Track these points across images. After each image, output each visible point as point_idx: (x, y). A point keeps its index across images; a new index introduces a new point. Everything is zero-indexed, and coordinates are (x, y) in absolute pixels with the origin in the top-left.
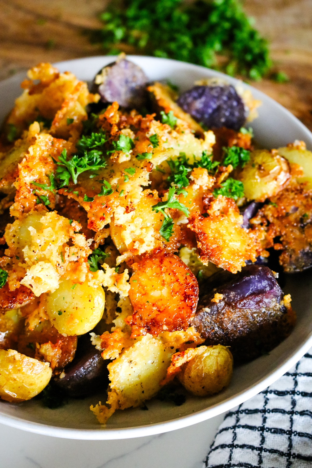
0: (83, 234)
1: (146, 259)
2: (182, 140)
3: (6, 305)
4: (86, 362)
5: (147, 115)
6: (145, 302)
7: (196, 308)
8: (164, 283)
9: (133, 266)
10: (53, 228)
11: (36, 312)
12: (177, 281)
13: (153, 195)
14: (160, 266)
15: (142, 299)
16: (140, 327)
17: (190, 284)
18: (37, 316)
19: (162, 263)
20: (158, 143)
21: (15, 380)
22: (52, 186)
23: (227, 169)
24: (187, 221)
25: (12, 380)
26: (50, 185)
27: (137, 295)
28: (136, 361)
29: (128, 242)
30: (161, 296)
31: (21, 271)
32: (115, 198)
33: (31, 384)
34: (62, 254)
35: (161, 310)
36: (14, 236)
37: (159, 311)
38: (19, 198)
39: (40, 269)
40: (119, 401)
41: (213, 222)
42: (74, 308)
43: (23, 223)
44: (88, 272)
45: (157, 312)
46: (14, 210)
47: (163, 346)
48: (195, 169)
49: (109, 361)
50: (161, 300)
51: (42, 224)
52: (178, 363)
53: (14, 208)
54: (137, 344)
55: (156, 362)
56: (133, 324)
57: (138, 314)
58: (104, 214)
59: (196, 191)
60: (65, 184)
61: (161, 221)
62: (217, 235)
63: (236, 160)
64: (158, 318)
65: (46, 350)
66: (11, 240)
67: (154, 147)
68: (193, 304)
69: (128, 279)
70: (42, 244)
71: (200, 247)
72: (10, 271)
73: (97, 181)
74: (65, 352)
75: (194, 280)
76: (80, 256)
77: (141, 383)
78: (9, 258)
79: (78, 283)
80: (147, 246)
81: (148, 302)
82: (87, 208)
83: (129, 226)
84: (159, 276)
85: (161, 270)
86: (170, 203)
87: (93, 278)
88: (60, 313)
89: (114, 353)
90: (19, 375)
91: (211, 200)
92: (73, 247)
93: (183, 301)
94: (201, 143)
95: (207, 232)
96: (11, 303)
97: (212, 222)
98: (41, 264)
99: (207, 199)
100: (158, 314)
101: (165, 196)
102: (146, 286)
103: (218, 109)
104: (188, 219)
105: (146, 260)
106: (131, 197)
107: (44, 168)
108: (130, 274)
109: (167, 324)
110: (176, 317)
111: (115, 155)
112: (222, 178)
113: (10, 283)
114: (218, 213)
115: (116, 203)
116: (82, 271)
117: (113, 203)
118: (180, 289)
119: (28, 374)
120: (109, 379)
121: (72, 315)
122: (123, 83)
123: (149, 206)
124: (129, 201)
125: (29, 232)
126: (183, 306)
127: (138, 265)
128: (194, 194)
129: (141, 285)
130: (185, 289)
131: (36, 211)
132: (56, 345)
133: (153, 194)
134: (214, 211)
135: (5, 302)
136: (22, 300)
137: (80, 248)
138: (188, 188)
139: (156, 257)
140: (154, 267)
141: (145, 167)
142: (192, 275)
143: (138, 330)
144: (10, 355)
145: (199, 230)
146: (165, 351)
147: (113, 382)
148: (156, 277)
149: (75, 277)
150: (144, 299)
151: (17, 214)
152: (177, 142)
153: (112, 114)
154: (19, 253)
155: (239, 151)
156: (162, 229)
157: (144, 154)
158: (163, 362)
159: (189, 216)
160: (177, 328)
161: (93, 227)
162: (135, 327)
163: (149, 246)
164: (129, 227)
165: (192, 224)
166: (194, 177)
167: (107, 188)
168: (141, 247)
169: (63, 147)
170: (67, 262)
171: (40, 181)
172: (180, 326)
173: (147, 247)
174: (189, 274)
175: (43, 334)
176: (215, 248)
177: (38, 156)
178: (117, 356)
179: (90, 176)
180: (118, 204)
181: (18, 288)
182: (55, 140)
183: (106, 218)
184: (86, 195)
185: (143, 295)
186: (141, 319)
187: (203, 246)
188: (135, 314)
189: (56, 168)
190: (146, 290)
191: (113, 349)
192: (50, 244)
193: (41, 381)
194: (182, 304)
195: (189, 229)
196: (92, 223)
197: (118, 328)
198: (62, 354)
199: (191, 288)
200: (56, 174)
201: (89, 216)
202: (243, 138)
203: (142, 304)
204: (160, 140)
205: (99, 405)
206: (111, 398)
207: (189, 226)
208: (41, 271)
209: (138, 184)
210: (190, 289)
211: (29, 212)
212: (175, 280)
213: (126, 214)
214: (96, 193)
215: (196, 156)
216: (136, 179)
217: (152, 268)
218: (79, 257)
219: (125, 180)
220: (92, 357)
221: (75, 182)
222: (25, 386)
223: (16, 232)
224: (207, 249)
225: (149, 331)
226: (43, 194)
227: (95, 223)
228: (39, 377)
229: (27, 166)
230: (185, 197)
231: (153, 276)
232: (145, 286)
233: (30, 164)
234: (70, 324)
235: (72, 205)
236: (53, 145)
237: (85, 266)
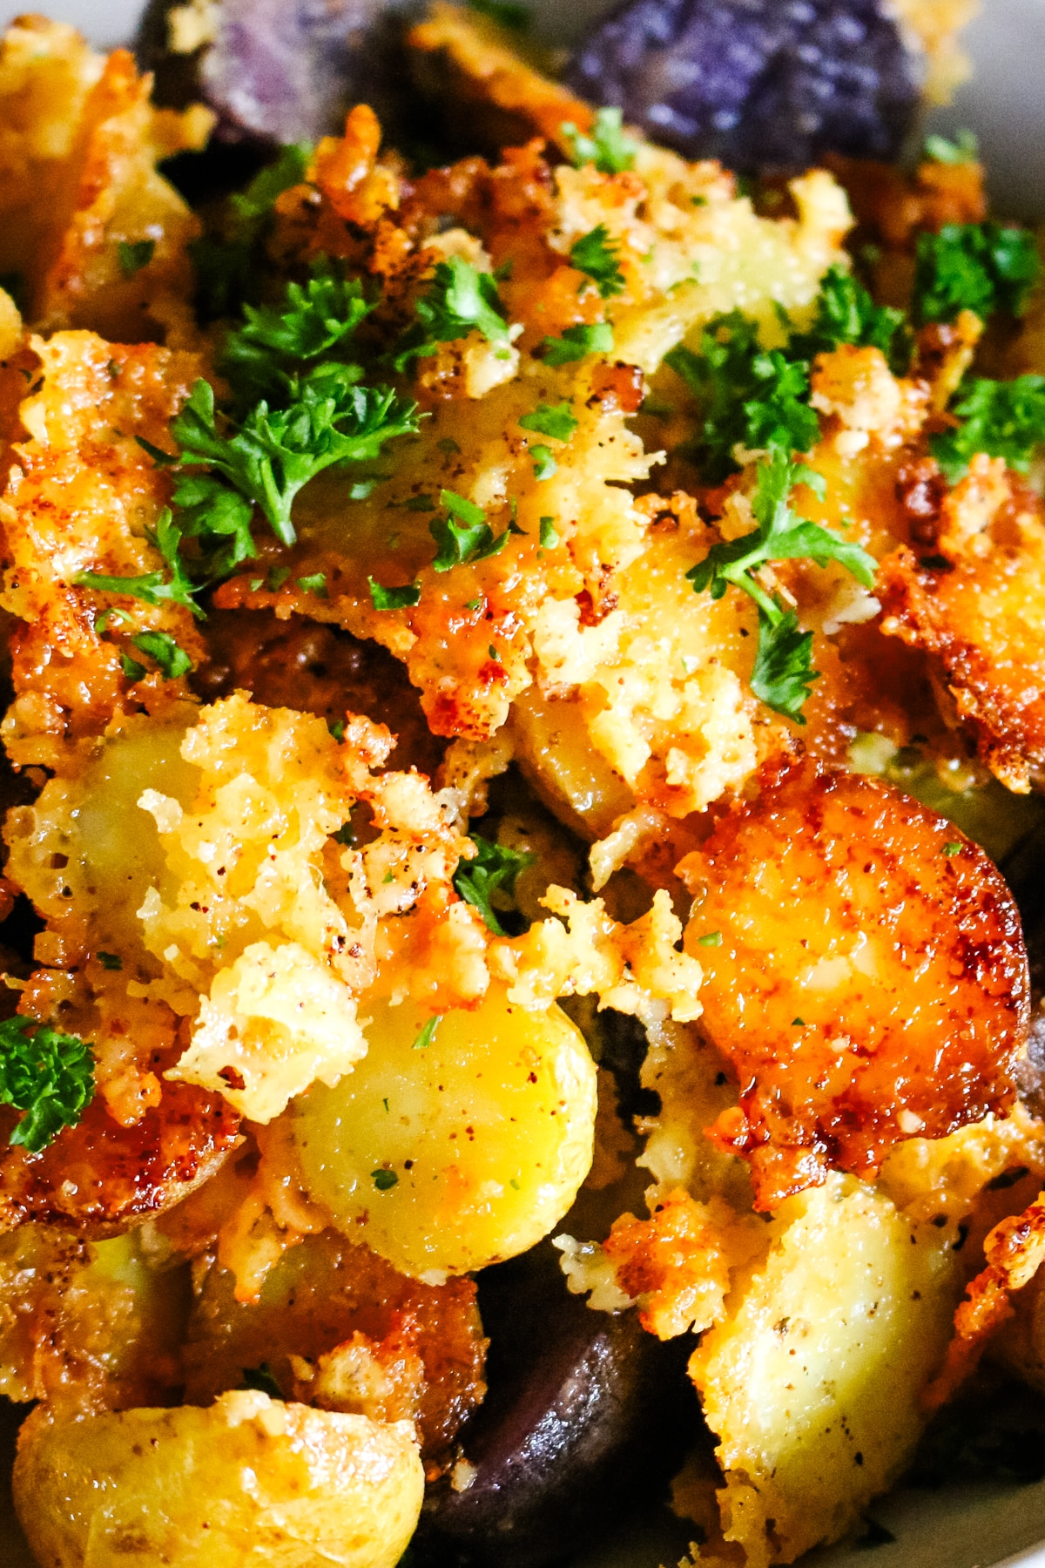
0: (414, 768)
1: (738, 822)
2: (707, 238)
3: (121, 1198)
4: (559, 1385)
5: (508, 152)
6: (787, 1027)
7: (1027, 998)
8: (851, 916)
9: (686, 872)
10: (259, 774)
11: (251, 1210)
12: (911, 891)
13: (676, 518)
14: (811, 840)
15: (765, 1019)
16: (791, 1149)
17: (974, 894)
18: (268, 1222)
19: (817, 827)
20: (620, 271)
21: (279, 1536)
22: (177, 578)
23: (958, 334)
24: (874, 607)
25: (264, 1541)
26: (168, 578)
27: (741, 1000)
28: (802, 1316)
29: (632, 763)
30: (851, 981)
31: (146, 1021)
32: (522, 564)
33: (357, 1542)
34: (337, 887)
35: (871, 1045)
36: (60, 861)
37: (862, 1052)
38: (39, 670)
39: (265, 980)
40: (770, 1524)
41: (983, 590)
42: (453, 1136)
43: (87, 785)
44: (489, 943)
45: (855, 1058)
46: (23, 734)
47: (902, 1219)
48: (823, 359)
49: (689, 1342)
50: (859, 997)
51: (196, 771)
52: (1023, 1264)
53: (20, 724)
54: (793, 1236)
55: (887, 1306)
56: (755, 1142)
57: (767, 1093)
58: (492, 652)
59: (853, 462)
60: (243, 550)
61: (744, 633)
62: (1021, 645)
63: (979, 285)
64: (866, 1085)
65: (350, 1378)
66: (49, 883)
67: (606, 291)
68: (1011, 981)
69: (677, 937)
70: (230, 862)
71: (973, 709)
72: (94, 1035)
73: (391, 505)
74: (439, 1368)
75: (986, 873)
76: (425, 880)
77: (844, 1419)
78: (70, 976)
79: (454, 1005)
80: (724, 759)
81: (798, 1022)
82: (400, 641)
83: (621, 681)
84: (821, 888)
85: (822, 856)
86: (775, 537)
87: (521, 964)
88: (385, 1180)
89: (700, 1297)
90: (299, 1506)
91: (937, 491)
92: (377, 843)
93: (959, 978)
94: (793, 238)
95: (975, 641)
96: (142, 1186)
97: (977, 588)
98: (260, 958)
99: (922, 489)
100: (863, 1069)
101: (731, 515)
102: (773, 951)
103: (779, 70)
104: (871, 595)
105: (737, 830)
106: (596, 542)
107: (118, 495)
108: (681, 909)
109: (916, 1105)
110: (952, 1062)
111: (440, 365)
112: (952, 376)
113: (113, 1091)
114: (982, 546)
115: (530, 588)
116: (457, 943)
117: (519, 588)
118: (935, 927)
119: (339, 1489)
120: (706, 1426)
121: (454, 1169)
122: (292, 29)
123: (675, 574)
124: (596, 562)
125: (148, 819)
126: (967, 1004)
127: (705, 861)
128: (848, 480)
129: (745, 953)
130: (958, 922)
131: (141, 716)
132: (393, 1339)
133: (675, 511)
134: (965, 538)
135: (111, 1184)
136: (192, 1156)
137: (416, 838)
138: (818, 455)
139: (781, 805)
140: (787, 850)
141: (606, 389)
142: (972, 848)
143: (789, 1167)
144: (234, 1422)
145: (944, 636)
146: (913, 1240)
147: (729, 1437)
148: (806, 896)
149: (429, 984)
150: (778, 1014)
151: (44, 752)
152: (684, 253)
153: (360, 172)
154: (107, 939)
155: (979, 241)
156: (763, 669)
157: (577, 334)
158: (917, 1295)
159: (875, 583)
160: (965, 1109)
161: (461, 724)
162: (770, 1156)
163: (735, 758)
164: (622, 689)
165: (903, 612)
166: (833, 398)
167: (465, 526)
168: (702, 770)
169: (168, 379)
170: (371, 923)
171: (111, 564)
172: (976, 1098)
173: (726, 766)
174: (956, 850)
175: (302, 1307)
176: (1035, 704)
177: (74, 443)
178: (716, 1309)
179: (349, 489)
180: (542, 588)
181: (156, 1104)
182: (124, 354)
183: (506, 667)
184: (375, 580)
185: (768, 994)
186: (785, 1109)
187: (981, 703)
188: (751, 1095)
189: (164, 489)
190: (777, 971)
191: (692, 1282)
192: (271, 850)
193: (397, 1518)
194: (963, 995)
195: (896, 640)
196: (447, 705)
197: (670, 1187)
198: (428, 1376)
199: (986, 910)
200: (184, 517)
201: (418, 674)
202: (948, 182)
203: (773, 1038)
204: (622, 256)
205: (692, 1561)
206: (735, 1513)
207: (891, 625)
208: (268, 989)
209: (600, 478)
210: (983, 916)
211: (108, 729)
212: (901, 890)
213: (588, 630)
214: (415, 561)
215: (787, 305)
216: (588, 456)
217: (779, 857)
218: (422, 885)
219: (538, 468)
220: (583, 1351)
221: (287, 533)
222: (329, 1555)
223: (64, 839)
224: (1006, 715)
225: (838, 1157)
226: (146, 623)
227: (466, 700)
228: (387, 1497)
229: (35, 501)
230: (821, 498)
231: (794, 895)
232: (765, 953)
233: (49, 491)
234: (465, 1212)
235: (265, 661)
236: (117, 380)
237: (468, 920)
